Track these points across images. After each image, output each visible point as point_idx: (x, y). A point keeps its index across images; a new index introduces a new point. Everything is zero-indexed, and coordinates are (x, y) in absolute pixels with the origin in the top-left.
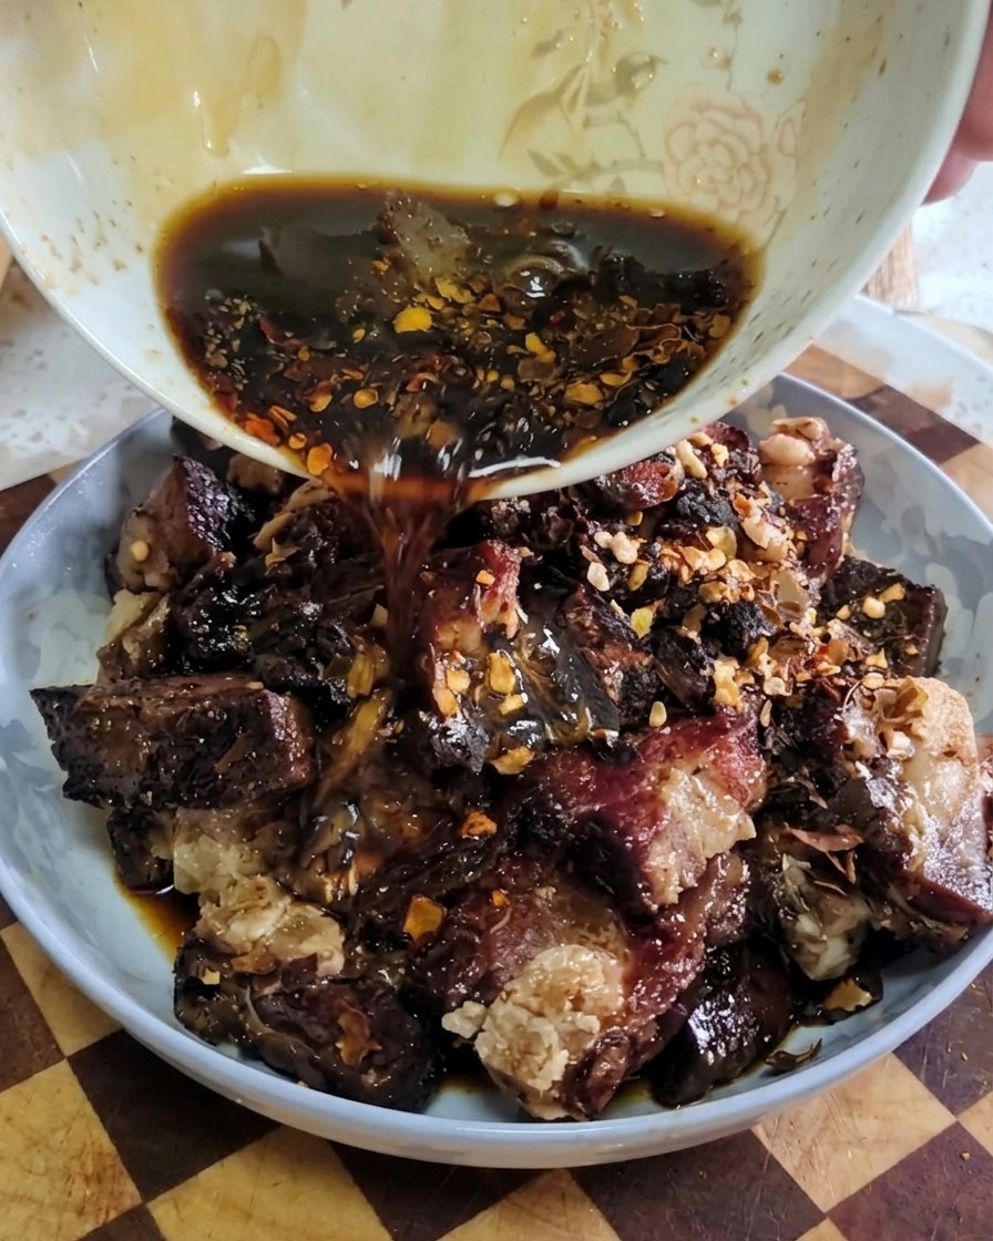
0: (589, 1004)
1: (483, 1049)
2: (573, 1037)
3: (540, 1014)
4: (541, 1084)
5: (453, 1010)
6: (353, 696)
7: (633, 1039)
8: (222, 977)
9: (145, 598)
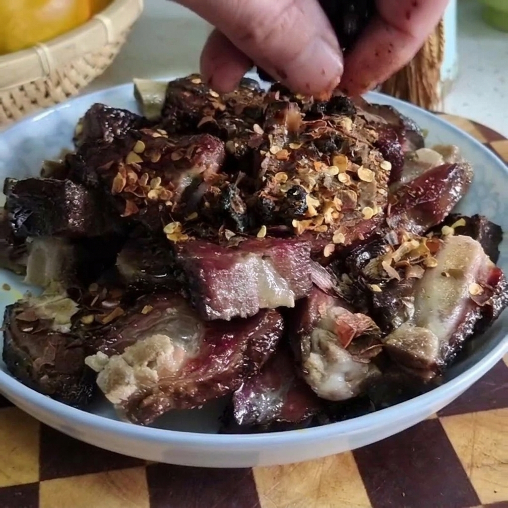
3: (130, 365)
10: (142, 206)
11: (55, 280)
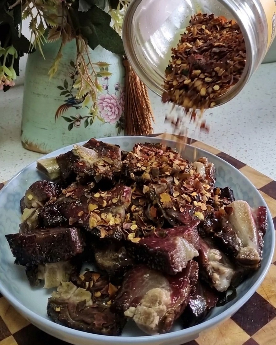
0: (163, 303)
1: (136, 320)
2: (160, 312)
3: (150, 307)
4: (153, 326)
5: (127, 310)
6: (92, 228)
7: (175, 311)
8: (61, 309)
9: (32, 210)
10: (109, 230)
11: (63, 281)
